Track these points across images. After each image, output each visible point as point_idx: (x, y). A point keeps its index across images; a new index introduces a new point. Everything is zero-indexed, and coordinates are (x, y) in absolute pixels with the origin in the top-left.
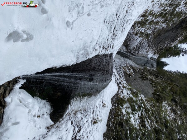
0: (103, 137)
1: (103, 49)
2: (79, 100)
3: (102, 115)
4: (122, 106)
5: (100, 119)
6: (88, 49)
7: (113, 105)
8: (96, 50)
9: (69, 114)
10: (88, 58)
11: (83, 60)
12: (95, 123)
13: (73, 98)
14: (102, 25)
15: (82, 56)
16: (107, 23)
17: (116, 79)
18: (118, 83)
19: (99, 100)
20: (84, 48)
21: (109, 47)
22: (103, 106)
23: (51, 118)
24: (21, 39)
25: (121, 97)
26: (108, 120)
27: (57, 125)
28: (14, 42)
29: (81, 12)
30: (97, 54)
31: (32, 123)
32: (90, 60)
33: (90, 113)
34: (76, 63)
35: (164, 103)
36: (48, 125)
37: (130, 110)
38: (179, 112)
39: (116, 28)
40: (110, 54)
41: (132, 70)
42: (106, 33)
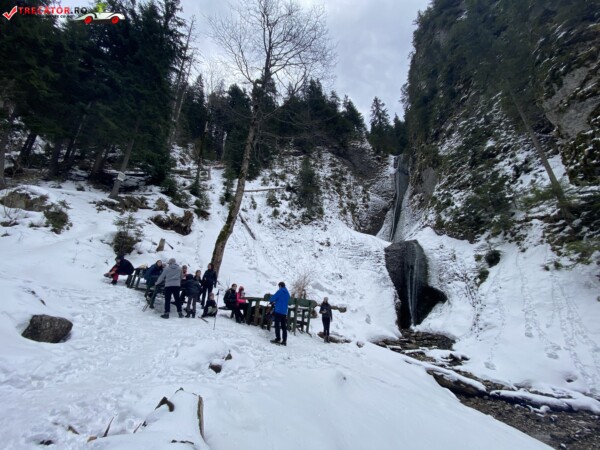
0: (471, 244)
1: (380, 262)
2: (430, 278)
3: (450, 247)
4: (443, 222)
5: (452, 251)
6: (380, 279)
7: (444, 233)
8: (381, 269)
9: (441, 286)
10: (389, 276)
11: (391, 281)
14: (360, 270)
15: (386, 282)
16: (358, 265)
19: (434, 254)
20: (379, 282)
21: (378, 255)
22: (442, 248)
23: (444, 303)
25: (435, 223)
26: (458, 239)
27: (448, 297)
29: (354, 290)
33: (444, 264)
34: (394, 287)
35: (441, 153)
36: (447, 304)
37: (448, 209)
38: (450, 125)
40: (385, 251)
41: (414, 197)
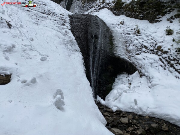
0: (153, 23)
1: (64, 25)
2: (116, 48)
3: (131, 24)
4: (123, 3)
5: (135, 27)
6: (66, 41)
7: (122, 14)
8: (66, 32)
9: (129, 57)
10: (75, 41)
11: (77, 45)
12: (139, 32)
13: (114, 54)
14: (41, 26)
15: (73, 46)
16: (38, 21)
17: (95, 11)
18: (100, 9)
19: (116, 28)
20: (66, 44)
21: (63, 18)
22: (123, 24)
23: (132, 74)
24: (62, 99)
26: (137, 18)
27: (139, 68)
28: (64, 105)
29: (30, 47)
30: (70, 31)
31: (136, 89)
32: (77, 38)
33: (128, 37)
34: (81, 52)
36: (139, 76)
39: (42, 11)
40: (69, 17)
42: (49, 22)
